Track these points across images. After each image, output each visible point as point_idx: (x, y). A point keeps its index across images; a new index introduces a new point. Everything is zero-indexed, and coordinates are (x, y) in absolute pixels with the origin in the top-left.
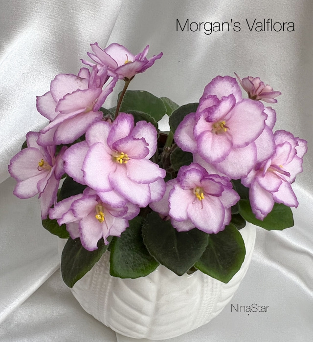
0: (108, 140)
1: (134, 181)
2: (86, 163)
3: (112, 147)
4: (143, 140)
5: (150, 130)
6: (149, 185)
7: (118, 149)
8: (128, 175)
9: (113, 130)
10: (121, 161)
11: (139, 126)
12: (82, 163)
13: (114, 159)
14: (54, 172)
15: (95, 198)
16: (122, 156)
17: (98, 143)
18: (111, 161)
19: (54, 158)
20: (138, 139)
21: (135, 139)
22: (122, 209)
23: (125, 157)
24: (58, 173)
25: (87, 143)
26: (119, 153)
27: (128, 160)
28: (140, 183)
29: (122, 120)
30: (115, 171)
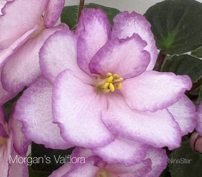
0: (79, 60)
1: (144, 111)
2: (57, 108)
3: (88, 71)
4: (136, 36)
5: (138, 23)
6: (167, 110)
7: (99, 71)
8: (130, 105)
9: (80, 41)
10: (112, 87)
11: (119, 24)
12: (51, 114)
13: (99, 90)
14: (14, 147)
15: (93, 162)
16: (111, 78)
17: (65, 71)
18: (95, 94)
19: (5, 124)
20: (128, 39)
21: (122, 41)
22: (141, 165)
23: (115, 78)
24: (19, 144)
25: (47, 79)
26: (104, 76)
27: (122, 82)
28: (155, 110)
29: (89, 20)
30: (108, 108)
